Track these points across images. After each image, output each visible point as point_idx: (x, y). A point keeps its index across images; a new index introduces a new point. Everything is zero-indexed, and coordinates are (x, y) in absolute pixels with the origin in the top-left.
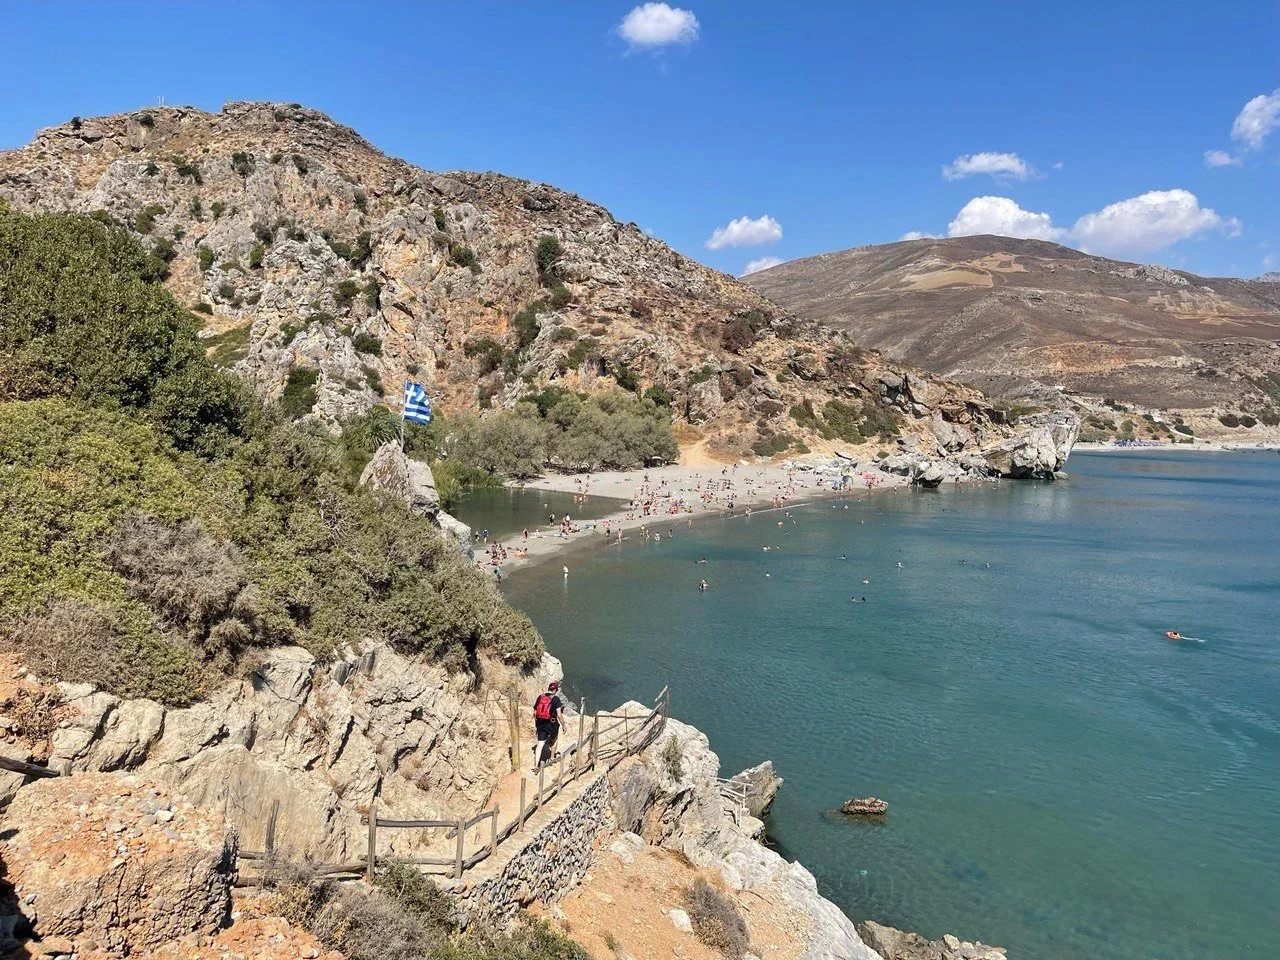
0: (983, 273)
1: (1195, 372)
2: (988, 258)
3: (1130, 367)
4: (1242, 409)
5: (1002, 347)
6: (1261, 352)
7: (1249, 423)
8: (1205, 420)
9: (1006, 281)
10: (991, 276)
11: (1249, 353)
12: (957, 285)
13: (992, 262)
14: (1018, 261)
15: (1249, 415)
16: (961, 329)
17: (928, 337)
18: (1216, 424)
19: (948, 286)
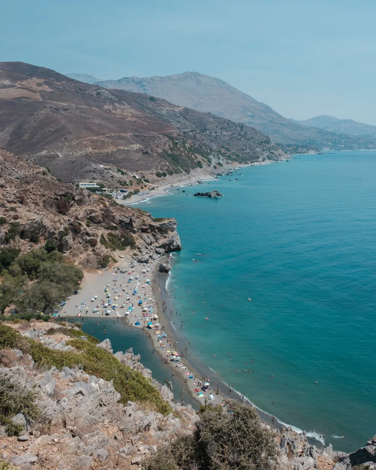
0: (34, 92)
1: (141, 152)
2: (29, 80)
3: (118, 150)
4: (162, 170)
5: (63, 139)
6: (158, 140)
7: (165, 175)
8: (151, 175)
9: (47, 97)
10: (39, 94)
11: (154, 141)
12: (24, 98)
13: (33, 82)
14: (45, 83)
15: (164, 171)
16: (35, 125)
17: (20, 127)
18: (155, 177)
19: (19, 98)
